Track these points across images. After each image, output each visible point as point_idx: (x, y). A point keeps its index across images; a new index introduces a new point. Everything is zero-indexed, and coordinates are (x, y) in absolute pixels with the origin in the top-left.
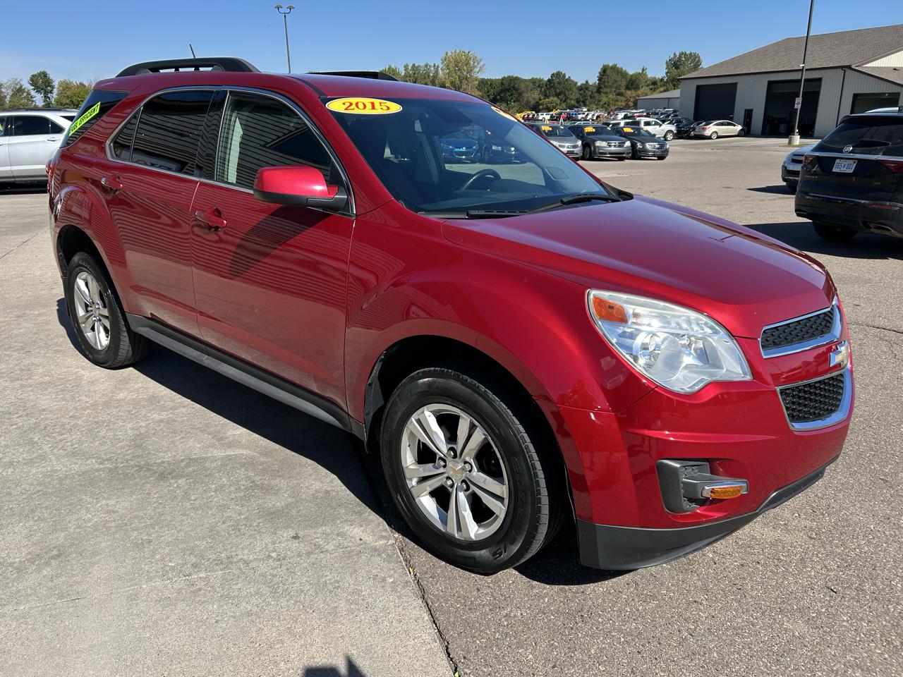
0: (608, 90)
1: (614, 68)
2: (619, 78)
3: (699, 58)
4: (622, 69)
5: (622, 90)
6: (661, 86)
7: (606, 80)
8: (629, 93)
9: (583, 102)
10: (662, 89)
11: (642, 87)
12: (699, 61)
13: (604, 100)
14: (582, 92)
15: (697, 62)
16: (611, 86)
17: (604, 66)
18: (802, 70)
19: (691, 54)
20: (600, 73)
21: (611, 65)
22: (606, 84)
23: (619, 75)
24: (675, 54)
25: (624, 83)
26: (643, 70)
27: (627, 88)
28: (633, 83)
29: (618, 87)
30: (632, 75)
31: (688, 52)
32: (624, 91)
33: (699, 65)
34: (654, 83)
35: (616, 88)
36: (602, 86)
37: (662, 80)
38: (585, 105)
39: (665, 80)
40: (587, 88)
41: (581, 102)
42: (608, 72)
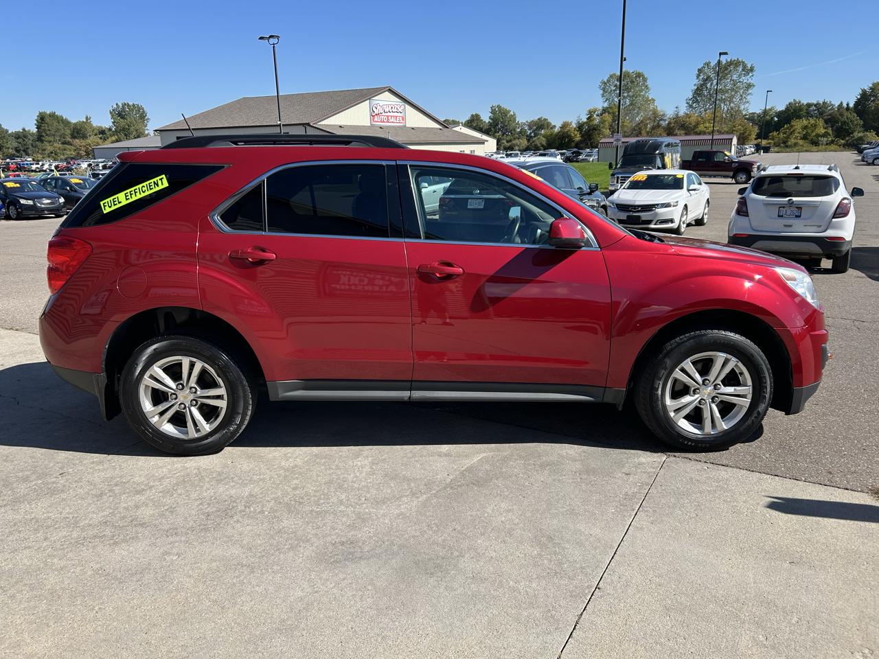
0: (51, 139)
1: (53, 115)
2: (61, 126)
3: (143, 109)
4: (62, 117)
5: (68, 139)
6: (111, 136)
7: (46, 128)
8: (77, 142)
9: (24, 151)
10: (114, 138)
11: (90, 136)
12: (144, 111)
13: (49, 148)
14: (20, 140)
15: (142, 114)
16: (54, 135)
17: (40, 113)
18: (280, 125)
19: (134, 105)
20: (37, 121)
21: (48, 112)
22: (48, 132)
23: (61, 123)
24: (117, 104)
25: (68, 132)
26: (87, 118)
27: (73, 137)
28: (79, 131)
29: (63, 136)
30: (75, 124)
31: (131, 104)
32: (71, 140)
33: (145, 117)
34: (102, 132)
35: (60, 136)
36: (44, 134)
37: (110, 129)
38: (28, 154)
39: (113, 129)
40: (25, 137)
41: (22, 151)
42: (47, 120)
